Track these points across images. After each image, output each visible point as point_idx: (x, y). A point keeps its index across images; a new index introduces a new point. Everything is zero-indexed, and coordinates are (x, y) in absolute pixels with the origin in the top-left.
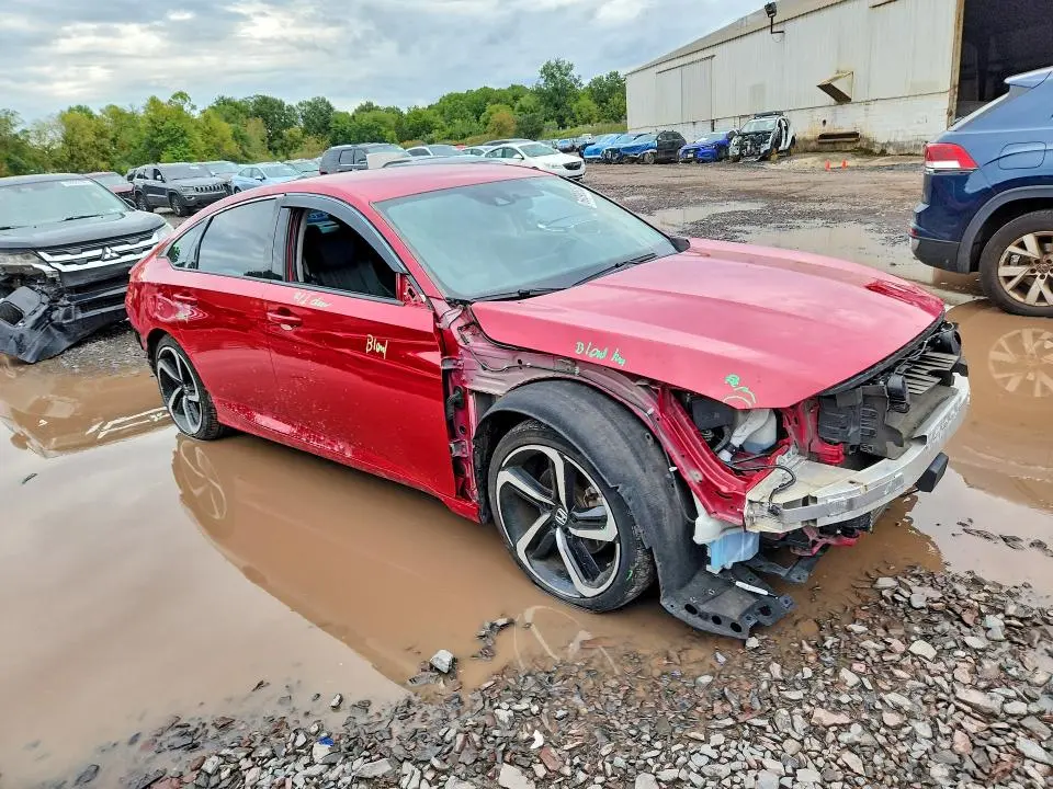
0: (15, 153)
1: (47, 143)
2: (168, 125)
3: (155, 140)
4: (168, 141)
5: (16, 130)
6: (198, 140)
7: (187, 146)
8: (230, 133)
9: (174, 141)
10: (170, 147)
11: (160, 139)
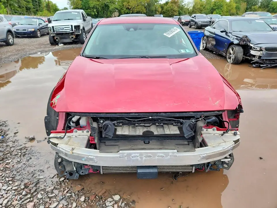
0: (181, 10)
1: (188, 7)
2: (219, 3)
3: (214, 8)
4: (217, 8)
5: (183, 4)
6: (225, 8)
7: (221, 9)
8: (235, 6)
9: (218, 8)
10: (216, 10)
11: (215, 8)
